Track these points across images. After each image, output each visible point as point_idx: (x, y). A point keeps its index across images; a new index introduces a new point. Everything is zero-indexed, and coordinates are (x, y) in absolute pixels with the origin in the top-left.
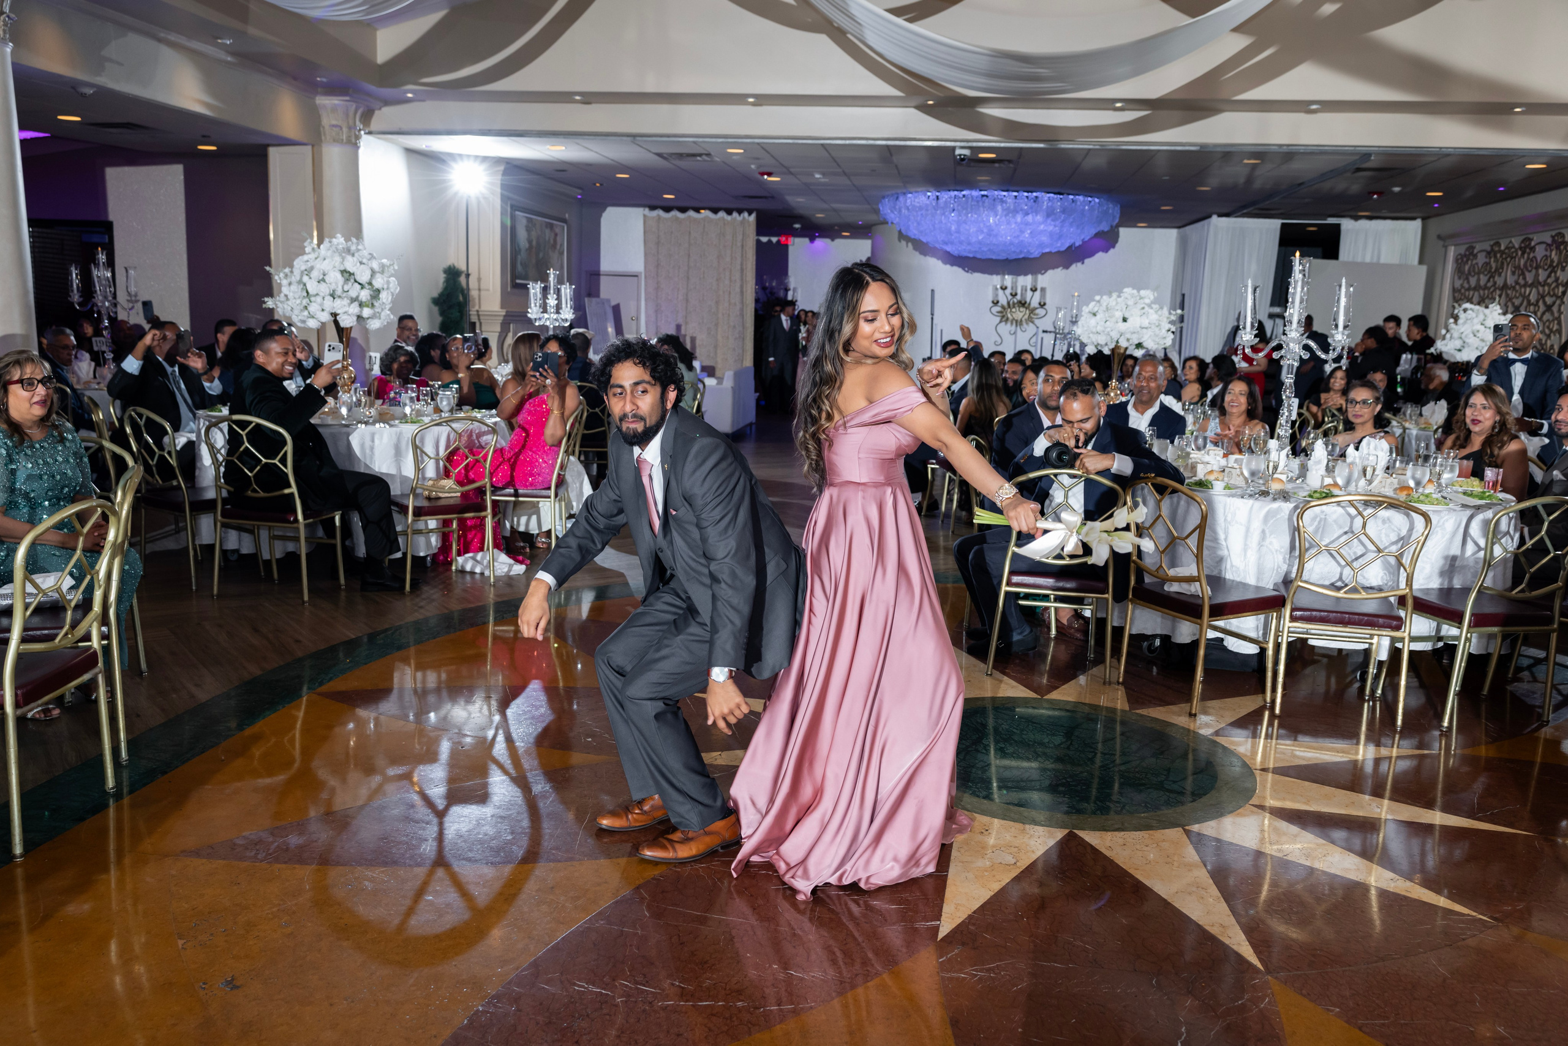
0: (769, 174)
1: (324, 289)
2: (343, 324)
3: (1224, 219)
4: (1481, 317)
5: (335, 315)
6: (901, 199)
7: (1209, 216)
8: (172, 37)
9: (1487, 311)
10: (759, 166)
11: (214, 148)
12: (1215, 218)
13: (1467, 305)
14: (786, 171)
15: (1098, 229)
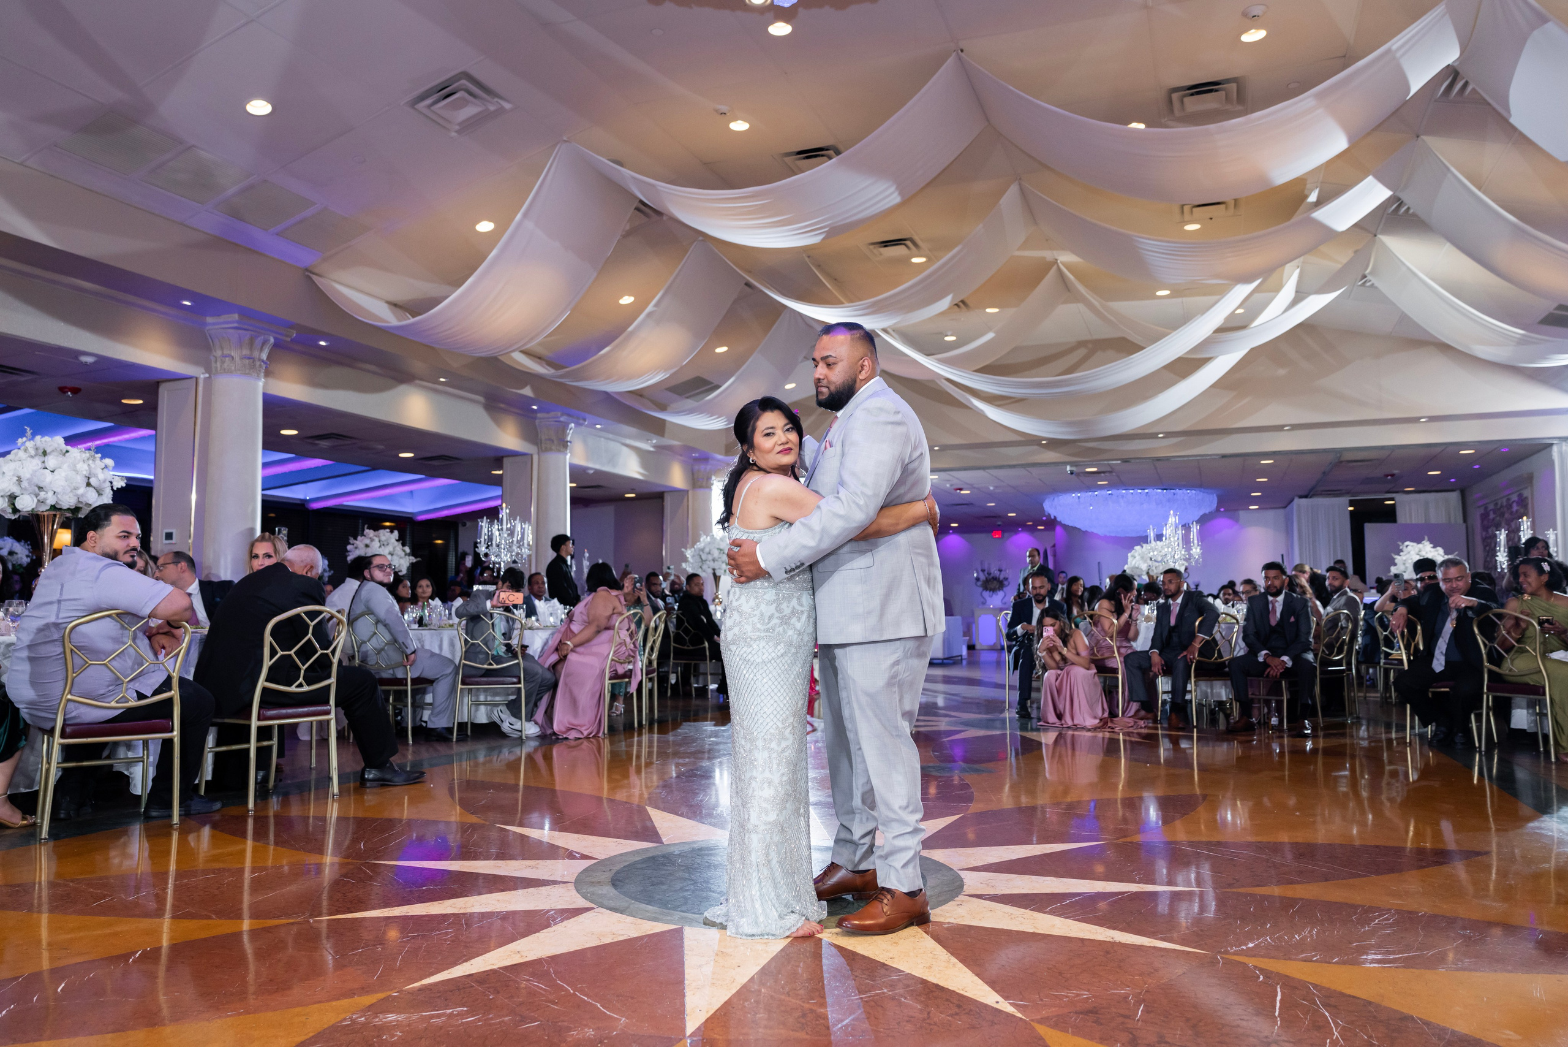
0: (961, 489)
1: (710, 557)
2: (718, 574)
3: (1304, 500)
4: (1417, 550)
5: (714, 570)
6: (1056, 499)
7: (1292, 500)
8: (628, 441)
9: (1420, 546)
10: (951, 485)
11: (633, 495)
12: (1297, 500)
13: (1407, 543)
14: (971, 487)
15: (1201, 513)
